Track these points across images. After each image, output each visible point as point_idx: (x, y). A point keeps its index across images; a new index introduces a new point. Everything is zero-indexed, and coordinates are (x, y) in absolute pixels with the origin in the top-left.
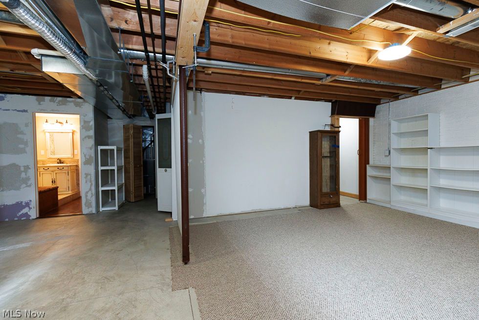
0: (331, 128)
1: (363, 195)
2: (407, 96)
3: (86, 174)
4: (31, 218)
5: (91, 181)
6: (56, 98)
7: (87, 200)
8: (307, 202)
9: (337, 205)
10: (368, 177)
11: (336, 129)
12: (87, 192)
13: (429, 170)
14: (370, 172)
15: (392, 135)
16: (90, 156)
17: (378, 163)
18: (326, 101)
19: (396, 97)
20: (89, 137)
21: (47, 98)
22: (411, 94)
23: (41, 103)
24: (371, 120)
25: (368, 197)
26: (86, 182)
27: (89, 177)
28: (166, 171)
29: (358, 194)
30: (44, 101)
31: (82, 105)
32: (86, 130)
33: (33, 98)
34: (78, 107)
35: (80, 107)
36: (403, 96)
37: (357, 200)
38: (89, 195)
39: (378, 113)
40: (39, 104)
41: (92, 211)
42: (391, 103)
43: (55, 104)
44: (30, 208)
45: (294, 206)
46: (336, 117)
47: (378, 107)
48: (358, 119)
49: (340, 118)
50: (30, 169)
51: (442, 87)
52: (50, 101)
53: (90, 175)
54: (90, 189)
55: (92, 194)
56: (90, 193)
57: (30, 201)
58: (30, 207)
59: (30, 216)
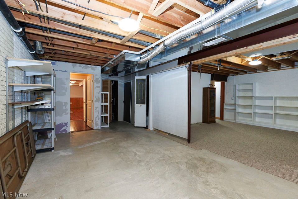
0: (211, 86)
1: (222, 117)
2: (242, 74)
3: (96, 107)
4: (67, 132)
5: (98, 111)
6: (82, 65)
7: (96, 121)
8: (201, 121)
9: (214, 122)
10: (224, 109)
11: (213, 87)
12: (96, 117)
13: (253, 106)
14: (225, 107)
15: (236, 90)
16: (98, 98)
17: (228, 103)
18: (209, 73)
19: (237, 74)
20: (98, 87)
21: (78, 65)
22: (244, 73)
23: (75, 67)
24: (225, 83)
25: (224, 118)
26: (96, 112)
27: (97, 109)
28: (141, 106)
29: (220, 117)
30: (76, 66)
31: (95, 69)
32: (97, 83)
33: (70, 64)
34: (93, 70)
35: (94, 70)
36: (240, 74)
37: (220, 120)
38: (97, 119)
39: (228, 80)
40: (74, 68)
41: (98, 128)
42: (235, 76)
43: (82, 68)
44: (67, 127)
45: (196, 123)
46: (213, 81)
47: (229, 77)
48: (220, 82)
49: (215, 82)
50: (67, 104)
51: (257, 72)
52: (79, 66)
53: (98, 108)
54: (98, 116)
55: (98, 118)
56: (97, 117)
57: (67, 122)
58: (67, 125)
59: (67, 131)
